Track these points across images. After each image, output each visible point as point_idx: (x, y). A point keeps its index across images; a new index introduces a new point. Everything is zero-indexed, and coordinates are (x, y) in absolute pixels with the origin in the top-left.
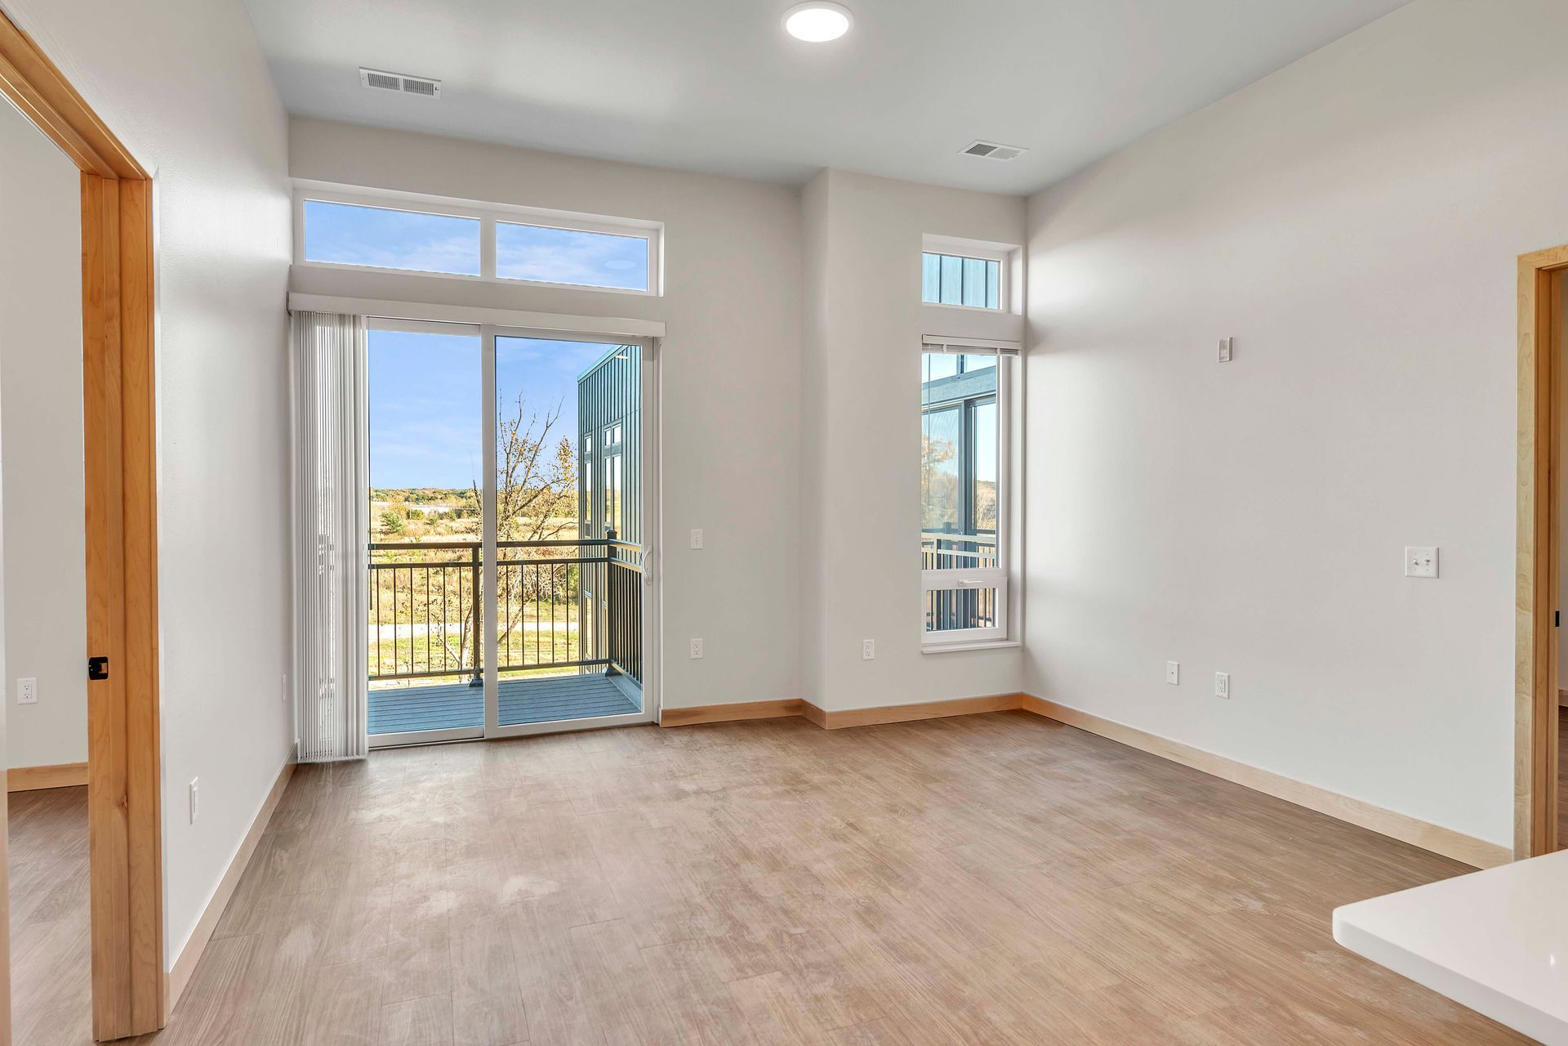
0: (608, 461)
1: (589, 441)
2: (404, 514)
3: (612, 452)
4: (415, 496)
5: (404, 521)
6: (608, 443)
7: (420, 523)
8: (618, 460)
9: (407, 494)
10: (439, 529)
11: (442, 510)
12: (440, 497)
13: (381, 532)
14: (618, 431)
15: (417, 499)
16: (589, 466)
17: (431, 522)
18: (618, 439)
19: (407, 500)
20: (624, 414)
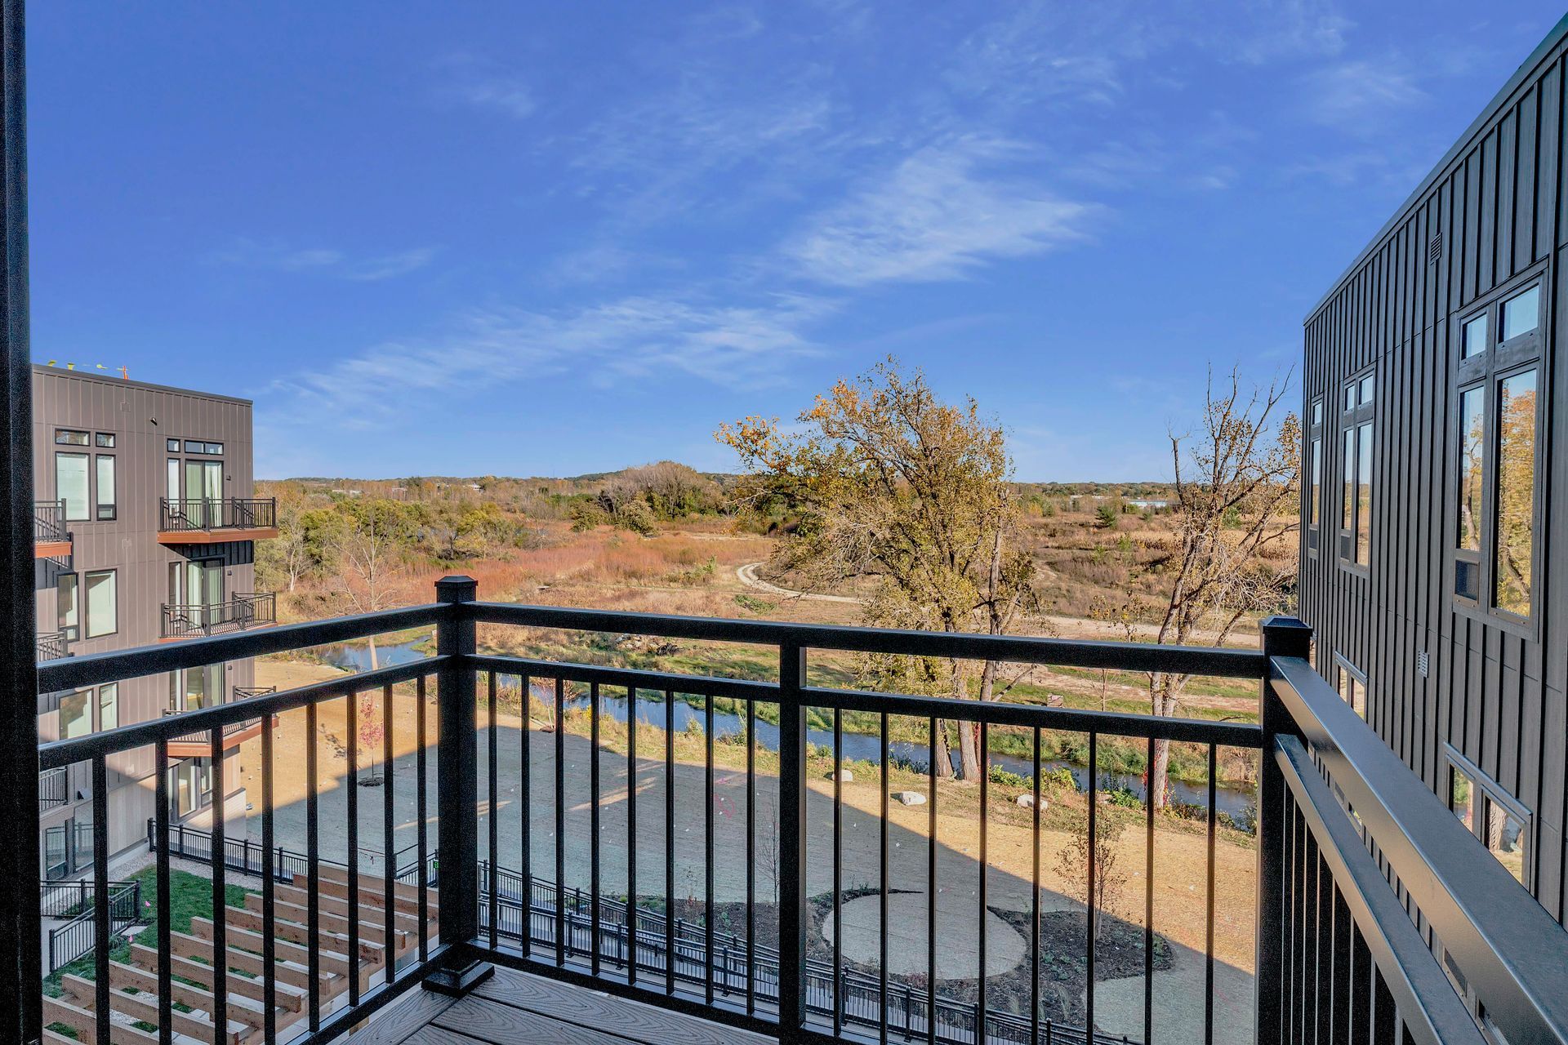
0: (1350, 434)
1: (1319, 408)
2: (1120, 508)
3: (1357, 421)
4: (1133, 491)
5: (1119, 516)
6: (1351, 405)
7: (1134, 518)
8: (1367, 431)
9: (1125, 489)
10: (1152, 525)
11: (1159, 505)
12: (1158, 491)
13: (1095, 526)
14: (1368, 385)
15: (1136, 494)
16: (1318, 445)
17: (1145, 518)
18: (1368, 396)
19: (1125, 494)
20: (1381, 353)
